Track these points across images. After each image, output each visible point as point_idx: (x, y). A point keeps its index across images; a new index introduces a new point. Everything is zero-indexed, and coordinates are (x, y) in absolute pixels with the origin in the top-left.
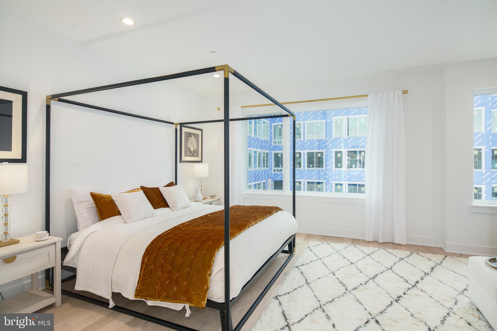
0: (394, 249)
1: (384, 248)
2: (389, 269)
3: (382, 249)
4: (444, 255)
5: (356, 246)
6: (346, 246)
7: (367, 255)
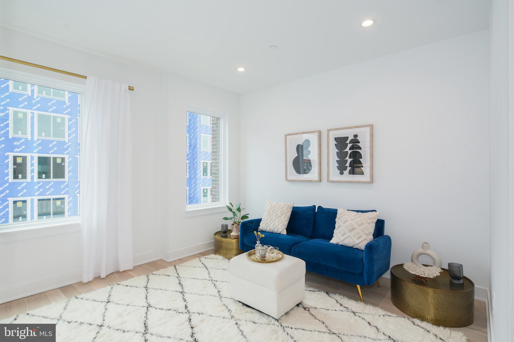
0: (128, 279)
1: (118, 283)
2: (148, 307)
3: (115, 285)
4: (173, 266)
5: (78, 296)
6: (65, 304)
7: (106, 303)
